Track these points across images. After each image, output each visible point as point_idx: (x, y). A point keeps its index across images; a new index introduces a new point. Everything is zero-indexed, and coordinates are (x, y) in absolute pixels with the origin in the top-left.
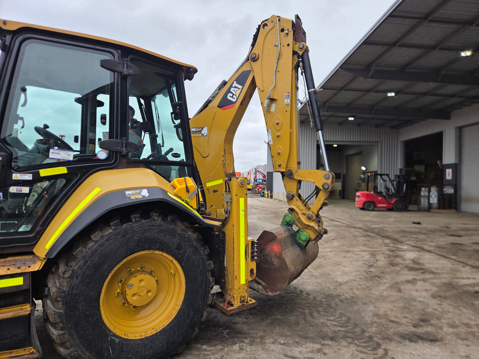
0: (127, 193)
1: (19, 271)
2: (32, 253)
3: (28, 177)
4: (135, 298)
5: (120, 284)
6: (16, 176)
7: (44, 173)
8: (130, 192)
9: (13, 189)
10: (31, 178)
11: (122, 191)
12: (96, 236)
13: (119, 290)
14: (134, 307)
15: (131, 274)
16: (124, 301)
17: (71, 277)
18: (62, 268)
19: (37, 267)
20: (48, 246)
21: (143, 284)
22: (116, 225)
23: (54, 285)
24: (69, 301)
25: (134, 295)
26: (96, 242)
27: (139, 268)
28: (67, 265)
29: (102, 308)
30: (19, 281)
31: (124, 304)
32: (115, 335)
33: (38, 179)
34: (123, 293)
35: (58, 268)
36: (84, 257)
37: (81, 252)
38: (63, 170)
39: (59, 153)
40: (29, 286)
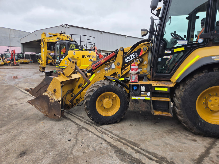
0: (213, 57)
1: (166, 86)
2: (170, 81)
3: (170, 52)
4: (212, 106)
5: (205, 99)
6: (166, 52)
7: (175, 50)
8: (214, 57)
9: (165, 57)
10: (171, 53)
11: (210, 57)
12: (196, 76)
13: (204, 102)
14: (211, 110)
15: (210, 96)
16: (206, 107)
17: (185, 91)
18: (181, 87)
19: (172, 85)
20: (177, 78)
21: (217, 101)
22: (206, 72)
23: (178, 93)
24: (184, 100)
25: (212, 105)
26: (196, 79)
27: (215, 94)
28: (183, 86)
29: (196, 106)
30: (166, 89)
31: (206, 108)
32: (202, 119)
33: (173, 53)
34: (206, 104)
35: (179, 87)
36: (190, 84)
37: (189, 82)
38: (183, 49)
39: (181, 42)
40: (169, 92)
